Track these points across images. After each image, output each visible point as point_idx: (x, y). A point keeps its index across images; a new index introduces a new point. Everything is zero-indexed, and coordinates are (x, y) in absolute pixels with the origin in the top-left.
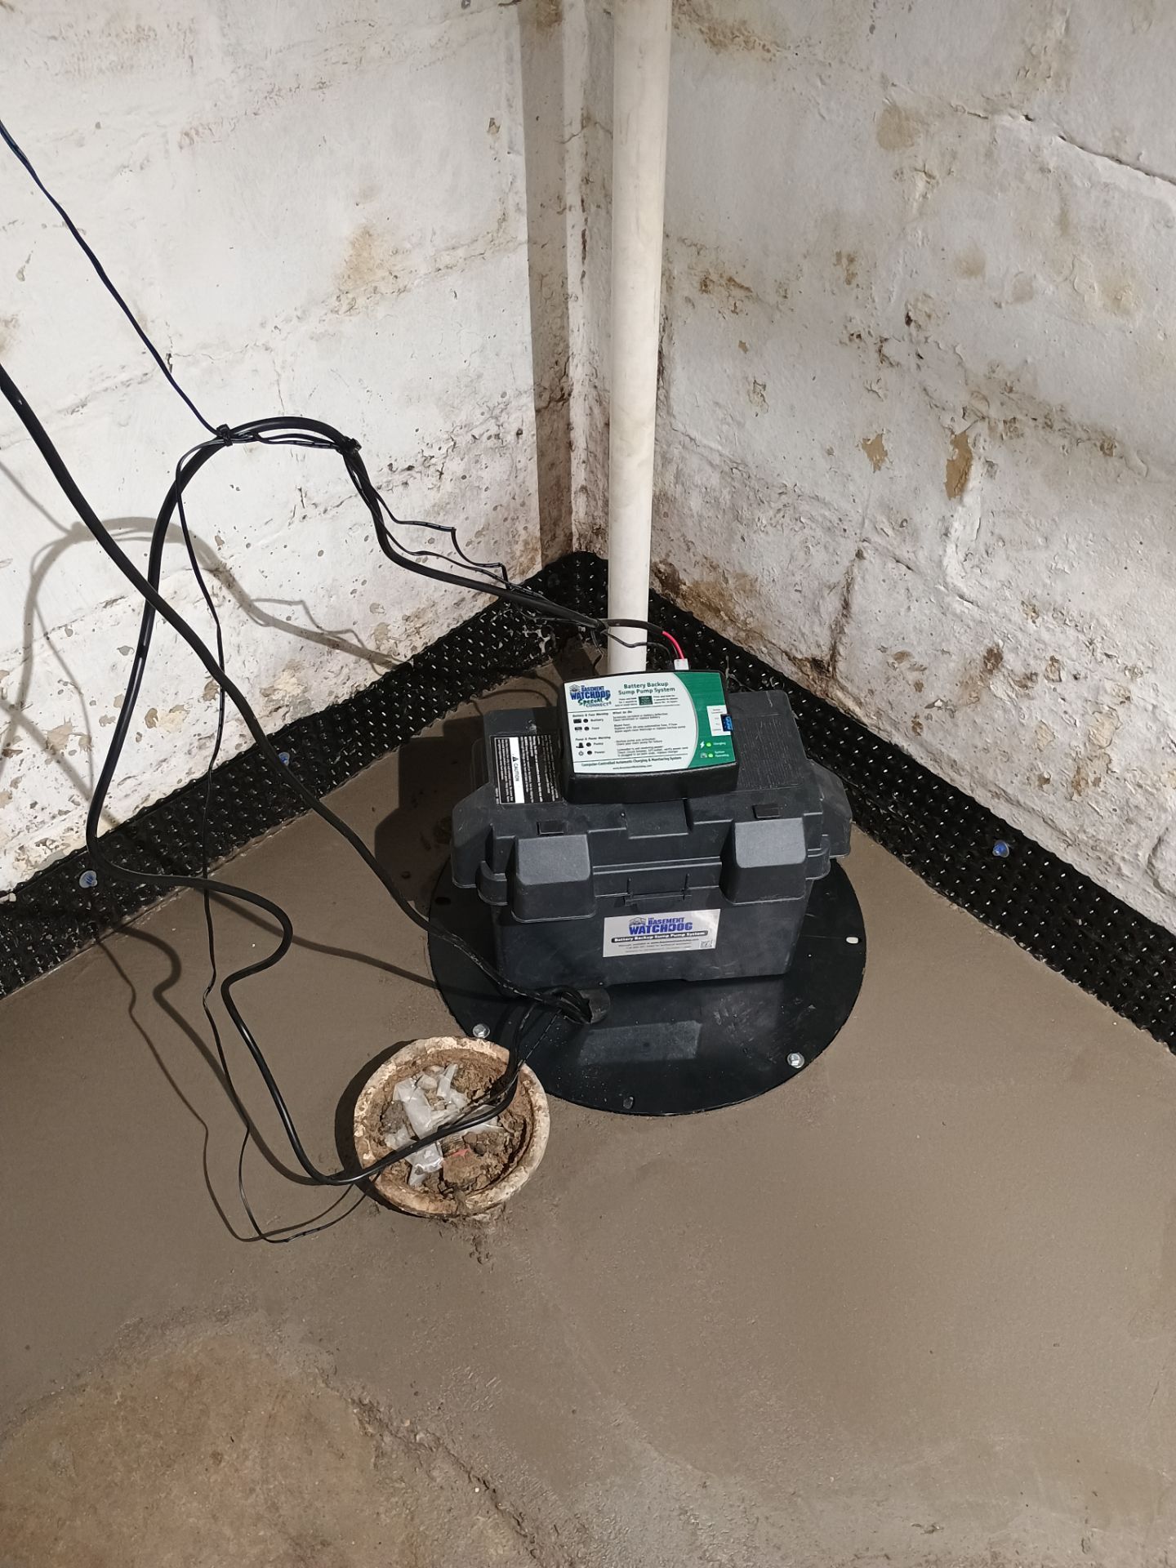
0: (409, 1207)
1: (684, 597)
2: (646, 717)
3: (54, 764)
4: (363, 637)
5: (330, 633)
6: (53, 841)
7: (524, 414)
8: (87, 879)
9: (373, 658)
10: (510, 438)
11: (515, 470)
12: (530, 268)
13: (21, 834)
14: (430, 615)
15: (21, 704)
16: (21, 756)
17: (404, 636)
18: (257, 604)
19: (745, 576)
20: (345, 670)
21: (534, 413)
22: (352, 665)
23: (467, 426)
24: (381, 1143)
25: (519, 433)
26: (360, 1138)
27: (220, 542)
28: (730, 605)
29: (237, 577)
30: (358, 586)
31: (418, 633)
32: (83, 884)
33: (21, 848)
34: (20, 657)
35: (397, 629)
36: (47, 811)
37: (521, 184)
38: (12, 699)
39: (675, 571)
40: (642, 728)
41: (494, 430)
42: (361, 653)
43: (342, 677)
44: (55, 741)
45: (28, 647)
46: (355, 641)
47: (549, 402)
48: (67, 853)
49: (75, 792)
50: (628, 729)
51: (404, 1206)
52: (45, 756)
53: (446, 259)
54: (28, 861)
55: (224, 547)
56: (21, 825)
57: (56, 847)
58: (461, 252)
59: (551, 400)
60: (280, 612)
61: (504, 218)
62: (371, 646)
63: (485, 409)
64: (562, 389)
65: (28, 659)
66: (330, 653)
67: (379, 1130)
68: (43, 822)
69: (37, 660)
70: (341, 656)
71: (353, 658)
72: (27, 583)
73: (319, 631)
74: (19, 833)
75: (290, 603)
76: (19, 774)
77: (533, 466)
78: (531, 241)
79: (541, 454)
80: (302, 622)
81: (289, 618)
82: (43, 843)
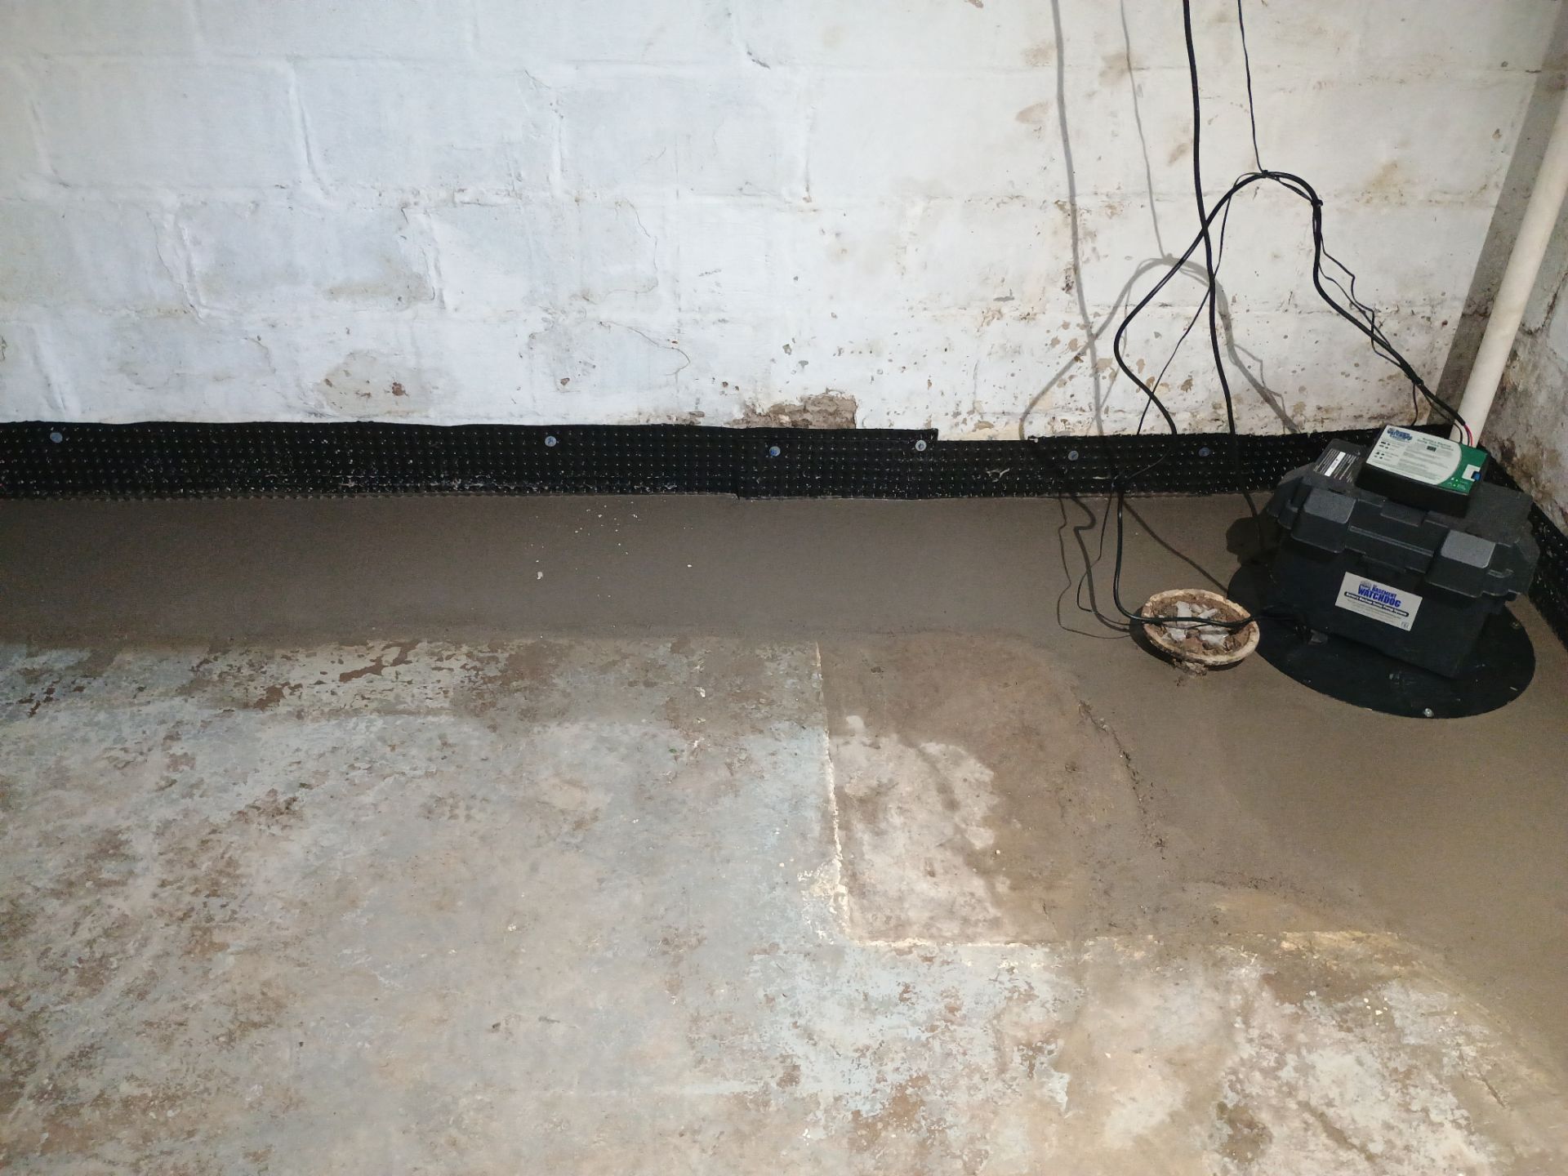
1: (1513, 466)
2: (1427, 455)
3: (1092, 379)
4: (1287, 405)
5: (1268, 390)
6: (1069, 424)
7: (1453, 313)
8: (1073, 455)
9: (1286, 421)
10: (1438, 324)
11: (1432, 348)
12: (1492, 224)
14: (1335, 415)
15: (1097, 335)
16: (1082, 364)
17: (1312, 420)
18: (1236, 349)
19: (1554, 451)
20: (1266, 420)
21: (1460, 315)
22: (1272, 419)
23: (1410, 303)
25: (1445, 323)
27: (1234, 301)
28: (1539, 473)
29: (1233, 325)
30: (1299, 371)
31: (1323, 422)
32: (1070, 457)
33: (1054, 418)
34: (1110, 310)
35: (1310, 411)
36: (1077, 403)
37: (1504, 172)
38: (1095, 331)
39: (1513, 447)
40: (1420, 459)
41: (1428, 314)
42: (1281, 414)
43: (1261, 424)
44: (1100, 365)
45: (1116, 308)
46: (1280, 405)
47: (1474, 313)
48: (1072, 435)
49: (1093, 401)
50: (1412, 456)
52: (1090, 371)
53: (1438, 197)
54: (1053, 427)
55: (1235, 305)
56: (1061, 403)
57: (1069, 428)
58: (1448, 197)
59: (1476, 312)
60: (1247, 361)
61: (1485, 187)
62: (1289, 413)
63: (1427, 297)
64: (1486, 308)
65: (1113, 314)
66: (1262, 403)
68: (1071, 409)
69: (1116, 316)
70: (1267, 410)
71: (1275, 415)
72: (1132, 274)
73: (1262, 385)
74: (1058, 407)
75: (1254, 358)
76: (1075, 374)
77: (1446, 351)
78: (1498, 207)
79: (1455, 345)
80: (1255, 373)
81: (1249, 367)
82: (1065, 421)
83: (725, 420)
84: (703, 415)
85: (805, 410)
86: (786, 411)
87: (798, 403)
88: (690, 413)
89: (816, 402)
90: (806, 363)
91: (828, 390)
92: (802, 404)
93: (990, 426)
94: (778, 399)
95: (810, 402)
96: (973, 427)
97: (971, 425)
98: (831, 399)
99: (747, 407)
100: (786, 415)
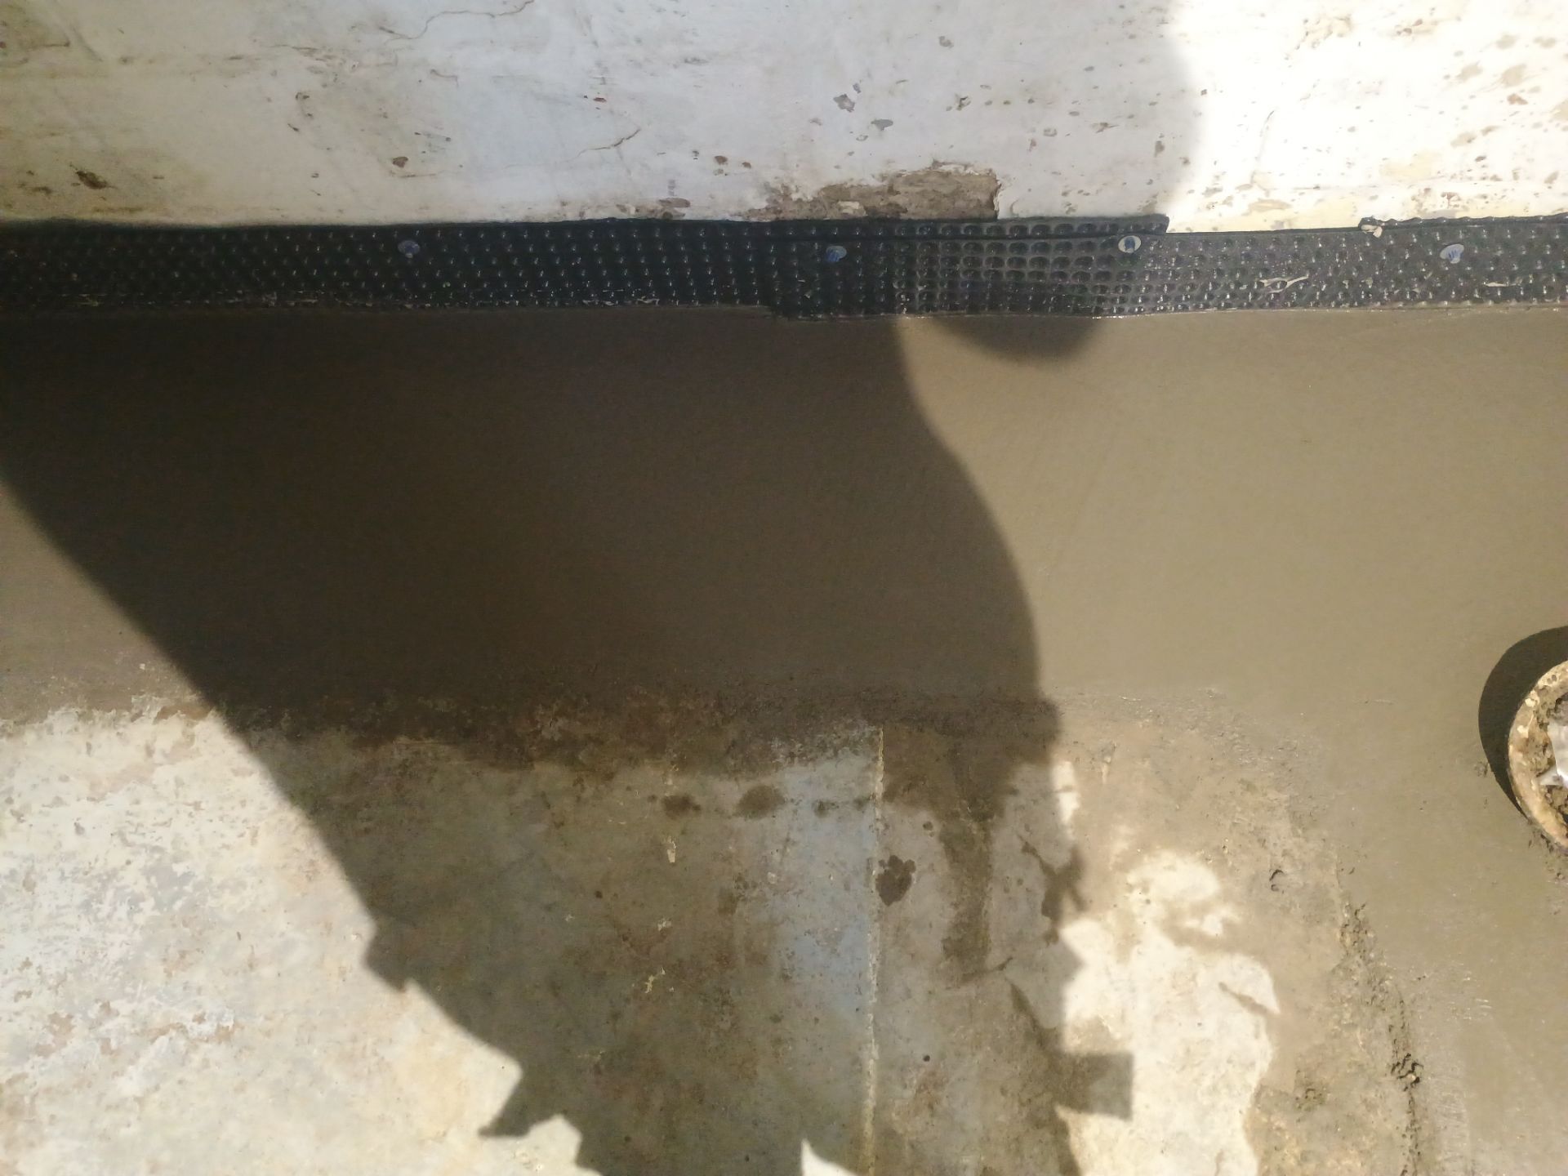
0: (1526, 805)
6: (1459, 199)
8: (1452, 251)
13: (1443, 179)
24: (1543, 726)
26: (1528, 708)
32: (1445, 253)
33: (1427, 190)
36: (1485, 170)
48: (1458, 216)
51: (1521, 801)
54: (1421, 205)
56: (1451, 171)
57: (1456, 206)
67: (1549, 710)
68: (1470, 179)
74: (1443, 176)
82: (1450, 196)
83: (733, 209)
84: (687, 204)
85: (891, 190)
86: (853, 194)
87: (874, 183)
88: (662, 202)
89: (914, 179)
90: (889, 123)
91: (936, 163)
92: (885, 183)
93: (1282, 206)
94: (835, 177)
95: (901, 180)
96: (1245, 209)
97: (1241, 204)
98: (947, 175)
99: (774, 190)
100: (853, 200)
